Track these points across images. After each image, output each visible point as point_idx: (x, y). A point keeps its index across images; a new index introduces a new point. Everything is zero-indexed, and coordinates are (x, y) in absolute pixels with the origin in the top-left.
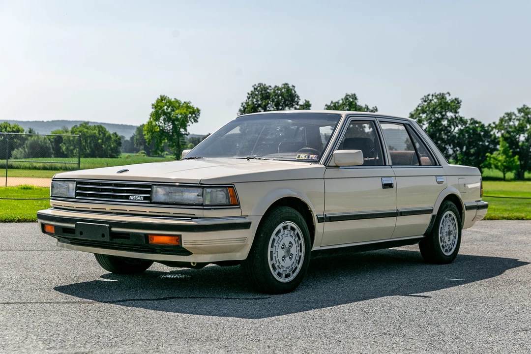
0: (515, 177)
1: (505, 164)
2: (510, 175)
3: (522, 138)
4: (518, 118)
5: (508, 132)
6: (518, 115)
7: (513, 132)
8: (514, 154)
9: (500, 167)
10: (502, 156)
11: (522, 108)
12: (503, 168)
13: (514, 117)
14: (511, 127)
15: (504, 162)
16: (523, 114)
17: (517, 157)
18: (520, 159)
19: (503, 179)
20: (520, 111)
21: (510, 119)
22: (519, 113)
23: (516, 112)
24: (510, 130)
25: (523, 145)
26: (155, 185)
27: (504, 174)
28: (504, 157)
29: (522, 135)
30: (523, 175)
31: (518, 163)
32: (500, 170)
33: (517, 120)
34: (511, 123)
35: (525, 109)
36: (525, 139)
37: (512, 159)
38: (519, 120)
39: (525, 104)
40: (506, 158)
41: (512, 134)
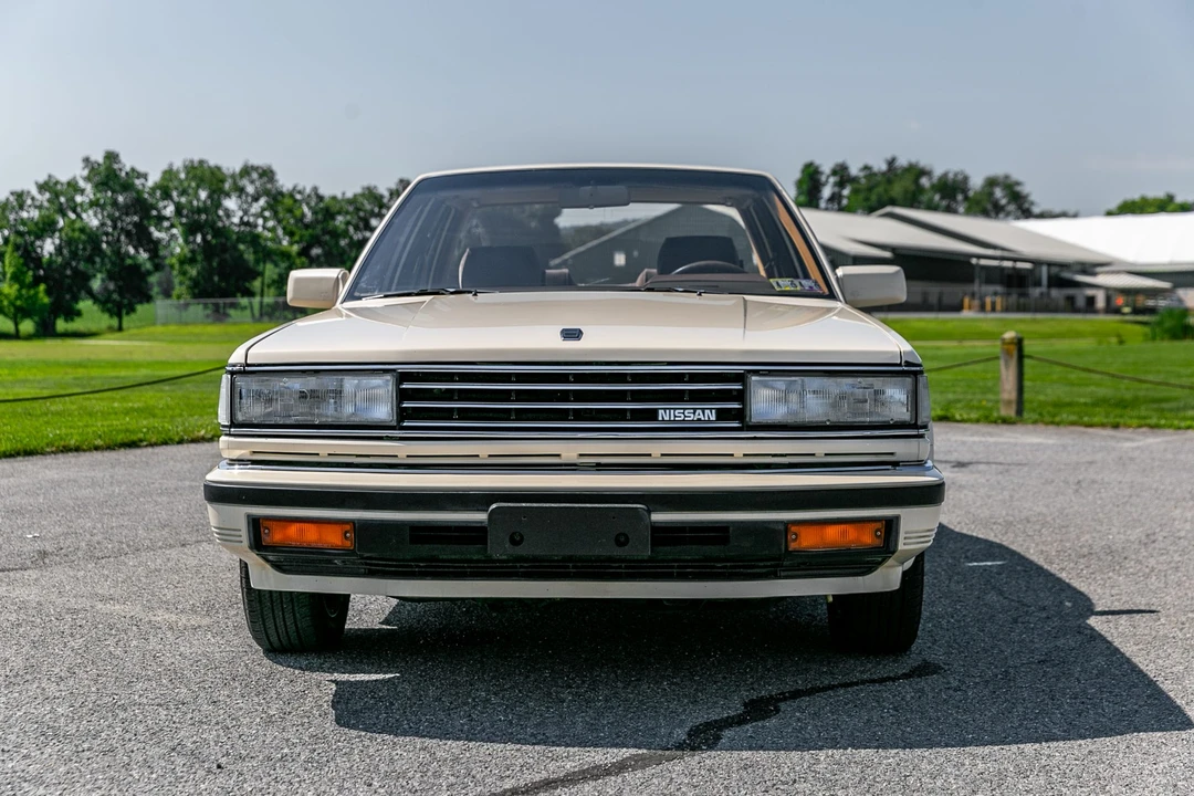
0: (37, 331)
1: (18, 303)
2: (27, 326)
3: (48, 247)
4: (38, 203)
5: (19, 233)
6: (38, 196)
7: (29, 233)
8: (37, 281)
9: (6, 310)
10: (11, 286)
11: (46, 183)
12: (12, 310)
13: (29, 202)
14: (23, 222)
15: (17, 298)
16: (47, 195)
17: (42, 287)
18: (48, 292)
19: (16, 336)
20: (42, 187)
21: (21, 207)
22: (40, 192)
23: (34, 192)
24: (22, 228)
25: (50, 262)
26: (756, 372)
27: (16, 325)
28: (16, 286)
29: (49, 241)
30: (54, 324)
31: (46, 300)
32: (6, 315)
33: (36, 207)
34: (25, 215)
35: (51, 184)
36: (55, 248)
37: (32, 292)
38: (40, 207)
39: (53, 173)
40: (19, 291)
41: (27, 237)
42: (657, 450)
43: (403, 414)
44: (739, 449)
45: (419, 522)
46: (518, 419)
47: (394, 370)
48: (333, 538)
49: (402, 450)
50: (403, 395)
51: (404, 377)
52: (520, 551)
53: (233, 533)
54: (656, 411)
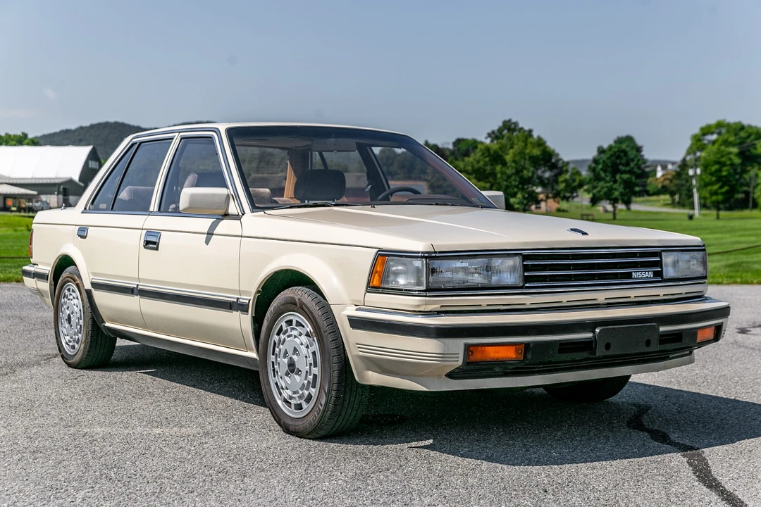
26: (664, 251)
42: (633, 294)
43: (527, 279)
44: (661, 292)
45: (563, 340)
46: (576, 280)
47: (520, 254)
48: (509, 354)
49: (528, 300)
50: (526, 268)
51: (525, 258)
52: (610, 353)
53: (454, 356)
54: (631, 273)
